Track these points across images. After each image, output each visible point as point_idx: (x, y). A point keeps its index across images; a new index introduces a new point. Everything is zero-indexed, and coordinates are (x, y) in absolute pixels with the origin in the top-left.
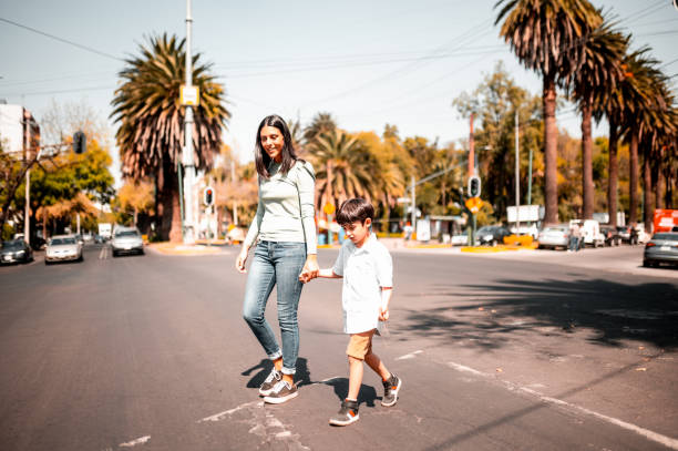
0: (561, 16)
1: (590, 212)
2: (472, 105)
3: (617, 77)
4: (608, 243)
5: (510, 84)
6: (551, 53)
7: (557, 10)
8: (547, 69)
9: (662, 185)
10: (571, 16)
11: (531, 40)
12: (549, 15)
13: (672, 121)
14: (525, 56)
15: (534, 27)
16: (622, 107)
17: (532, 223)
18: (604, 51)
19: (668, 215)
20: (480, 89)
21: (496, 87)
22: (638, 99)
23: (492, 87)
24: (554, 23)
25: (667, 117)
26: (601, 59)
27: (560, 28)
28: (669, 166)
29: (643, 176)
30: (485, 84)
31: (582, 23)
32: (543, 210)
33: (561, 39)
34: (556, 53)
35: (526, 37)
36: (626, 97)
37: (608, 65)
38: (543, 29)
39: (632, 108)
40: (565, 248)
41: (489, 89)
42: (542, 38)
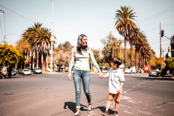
0: (129, 25)
1: (132, 66)
2: (104, 41)
3: (138, 38)
4: (137, 73)
5: (113, 37)
6: (126, 33)
7: (128, 24)
8: (125, 36)
9: (144, 60)
10: (131, 26)
11: (122, 30)
12: (126, 25)
13: (147, 46)
14: (121, 33)
15: (123, 27)
16: (138, 43)
17: (121, 68)
18: (136, 32)
19: (147, 67)
20: (106, 38)
21: (110, 37)
22: (141, 42)
23: (109, 38)
24: (127, 27)
25: (146, 46)
26: (135, 34)
27: (129, 28)
28: (146, 56)
29: (141, 58)
30: (107, 36)
31: (133, 27)
32: (124, 65)
33: (129, 30)
34: (127, 33)
35: (122, 29)
36: (139, 41)
37: (136, 35)
38: (125, 28)
39: (140, 44)
40: (130, 73)
41: (108, 38)
42: (125, 29)
